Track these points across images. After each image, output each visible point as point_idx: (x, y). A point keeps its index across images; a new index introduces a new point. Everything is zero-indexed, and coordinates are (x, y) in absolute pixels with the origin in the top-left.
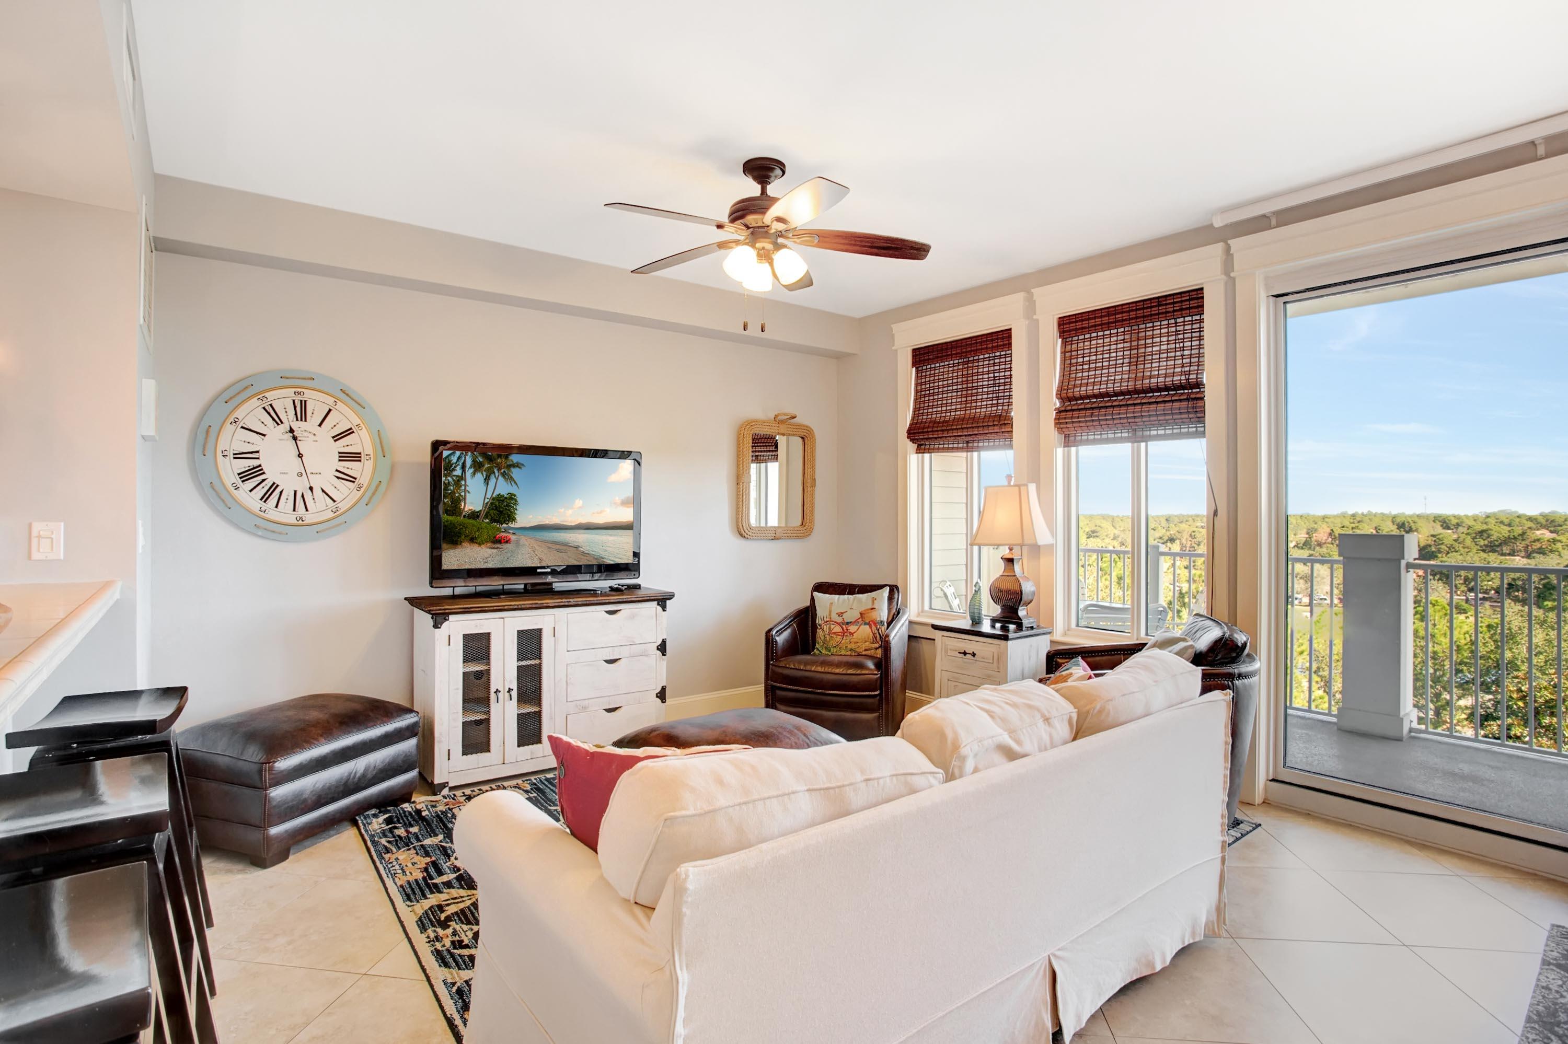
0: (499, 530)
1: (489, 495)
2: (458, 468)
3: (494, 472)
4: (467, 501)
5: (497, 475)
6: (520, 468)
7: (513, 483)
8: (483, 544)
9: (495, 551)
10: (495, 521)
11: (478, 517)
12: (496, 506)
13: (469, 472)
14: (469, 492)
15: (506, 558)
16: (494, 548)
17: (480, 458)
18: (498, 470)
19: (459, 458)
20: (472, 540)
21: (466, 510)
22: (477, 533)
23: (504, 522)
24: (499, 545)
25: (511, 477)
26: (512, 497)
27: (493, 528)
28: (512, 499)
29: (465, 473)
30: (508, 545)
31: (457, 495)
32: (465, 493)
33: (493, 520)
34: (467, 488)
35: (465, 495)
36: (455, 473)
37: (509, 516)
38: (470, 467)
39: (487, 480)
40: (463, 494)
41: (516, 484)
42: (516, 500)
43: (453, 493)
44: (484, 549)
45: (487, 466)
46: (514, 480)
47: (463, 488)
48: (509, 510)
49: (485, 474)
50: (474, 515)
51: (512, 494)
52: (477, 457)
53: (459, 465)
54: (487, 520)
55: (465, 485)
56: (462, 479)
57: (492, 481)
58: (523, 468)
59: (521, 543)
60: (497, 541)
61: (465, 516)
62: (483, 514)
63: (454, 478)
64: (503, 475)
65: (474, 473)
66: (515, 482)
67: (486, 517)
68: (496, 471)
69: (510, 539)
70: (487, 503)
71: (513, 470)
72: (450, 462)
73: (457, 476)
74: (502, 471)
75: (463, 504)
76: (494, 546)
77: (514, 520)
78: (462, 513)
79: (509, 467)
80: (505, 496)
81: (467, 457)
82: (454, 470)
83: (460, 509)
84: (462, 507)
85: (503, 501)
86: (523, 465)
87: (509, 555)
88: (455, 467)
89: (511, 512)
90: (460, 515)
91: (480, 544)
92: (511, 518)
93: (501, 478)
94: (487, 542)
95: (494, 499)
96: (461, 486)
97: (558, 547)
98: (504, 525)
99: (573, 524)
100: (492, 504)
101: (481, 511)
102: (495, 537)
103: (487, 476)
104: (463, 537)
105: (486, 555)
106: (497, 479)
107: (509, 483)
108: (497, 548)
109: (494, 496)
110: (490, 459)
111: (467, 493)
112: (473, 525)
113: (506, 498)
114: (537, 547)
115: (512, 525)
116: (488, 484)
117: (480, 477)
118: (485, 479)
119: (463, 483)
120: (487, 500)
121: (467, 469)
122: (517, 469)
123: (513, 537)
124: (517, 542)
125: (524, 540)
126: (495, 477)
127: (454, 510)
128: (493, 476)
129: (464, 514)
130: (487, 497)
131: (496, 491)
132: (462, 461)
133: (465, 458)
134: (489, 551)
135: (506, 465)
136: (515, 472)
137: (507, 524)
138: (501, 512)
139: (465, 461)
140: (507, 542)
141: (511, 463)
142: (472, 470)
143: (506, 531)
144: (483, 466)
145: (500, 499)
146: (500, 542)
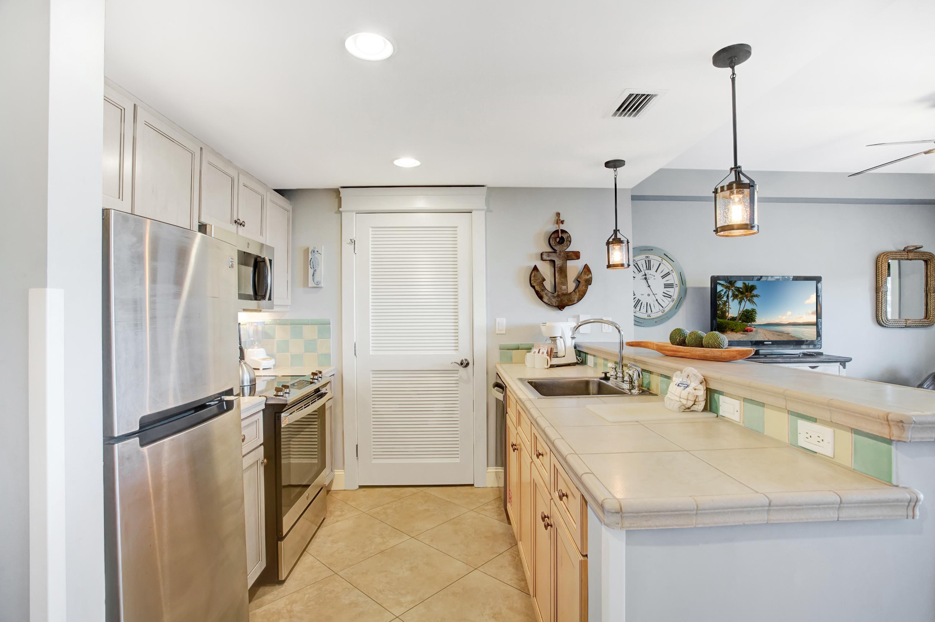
0: (747, 326)
1: (741, 310)
2: (725, 297)
3: (744, 299)
4: (730, 312)
5: (745, 300)
6: (758, 297)
7: (754, 304)
8: (738, 332)
9: (744, 335)
10: (744, 321)
11: (735, 320)
12: (745, 315)
13: (731, 299)
14: (730, 308)
15: (750, 339)
16: (744, 334)
17: (736, 293)
18: (746, 298)
19: (725, 293)
20: (732, 330)
21: (729, 316)
22: (735, 327)
23: (749, 322)
24: (746, 333)
25: (753, 301)
26: (753, 311)
27: (744, 325)
28: (754, 311)
29: (728, 299)
30: (751, 333)
31: (724, 309)
32: (729, 309)
33: (743, 321)
34: (730, 306)
35: (729, 310)
36: (723, 299)
37: (752, 319)
38: (731, 297)
39: (740, 303)
40: (727, 309)
41: (756, 304)
42: (756, 312)
43: (722, 308)
44: (739, 334)
45: (740, 296)
46: (754, 303)
47: (727, 306)
48: (752, 316)
49: (739, 300)
50: (733, 319)
51: (753, 309)
52: (735, 292)
53: (725, 296)
54: (740, 321)
55: (729, 305)
56: (727, 302)
57: (743, 303)
58: (759, 297)
59: (759, 331)
60: (745, 331)
61: (728, 319)
62: (738, 318)
63: (723, 302)
64: (749, 300)
65: (733, 300)
66: (755, 304)
67: (740, 319)
68: (745, 298)
69: (752, 330)
70: (740, 313)
71: (754, 298)
72: (720, 294)
73: (724, 301)
74: (748, 298)
75: (727, 314)
76: (744, 333)
77: (755, 321)
78: (727, 318)
79: (752, 296)
80: (750, 310)
81: (730, 292)
82: (722, 298)
83: (726, 316)
84: (727, 315)
85: (749, 312)
86: (759, 296)
87: (752, 337)
88: (723, 296)
89: (753, 317)
90: (726, 318)
91: (736, 332)
92: (753, 320)
93: (748, 302)
94: (740, 331)
95: (744, 311)
96: (726, 306)
97: (778, 333)
98: (749, 323)
99: (786, 323)
100: (743, 314)
101: (737, 317)
102: (744, 329)
103: (740, 301)
104: (727, 329)
105: (740, 336)
106: (746, 302)
107: (752, 304)
108: (746, 334)
109: (744, 310)
110: (742, 293)
111: (730, 309)
112: (733, 323)
113: (750, 311)
114: (767, 334)
115: (753, 323)
116: (741, 304)
117: (736, 301)
118: (739, 302)
119: (727, 304)
120: (740, 312)
121: (729, 298)
122: (757, 297)
123: (754, 329)
124: (756, 331)
125: (760, 330)
126: (745, 301)
127: (723, 316)
128: (743, 301)
129: (728, 318)
130: (740, 310)
131: (745, 307)
132: (727, 294)
133: (729, 292)
134: (742, 335)
135: (750, 296)
136: (755, 299)
137: (751, 323)
138: (748, 318)
139: (728, 294)
140: (751, 331)
141: (753, 295)
142: (732, 298)
143: (750, 326)
144: (738, 296)
145: (747, 311)
146: (747, 331)
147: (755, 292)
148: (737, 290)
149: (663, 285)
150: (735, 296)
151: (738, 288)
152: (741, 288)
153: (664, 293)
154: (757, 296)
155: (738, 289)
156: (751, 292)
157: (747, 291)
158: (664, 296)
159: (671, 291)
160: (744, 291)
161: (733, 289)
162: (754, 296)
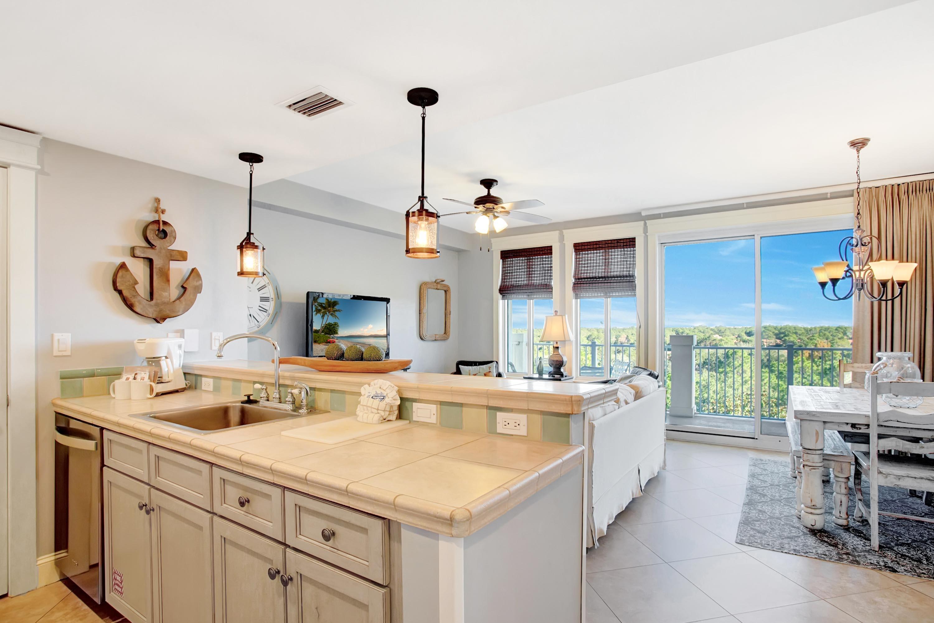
0: (329, 337)
1: (324, 323)
5: (328, 314)
7: (336, 318)
10: (327, 334)
11: (318, 332)
12: (327, 328)
17: (319, 308)
22: (318, 339)
23: (332, 334)
24: (329, 344)
25: (335, 315)
26: (336, 324)
27: (326, 337)
33: (326, 333)
37: (334, 332)
38: (314, 311)
39: (323, 316)
41: (338, 318)
42: (338, 325)
44: (321, 346)
45: (323, 311)
48: (334, 329)
49: (322, 314)
50: (317, 331)
52: (317, 307)
54: (323, 334)
57: (326, 317)
58: (341, 311)
59: (340, 342)
60: (328, 342)
62: (321, 331)
64: (332, 315)
65: (316, 314)
67: (323, 332)
68: (327, 313)
74: (331, 313)
76: (326, 344)
77: (337, 333)
79: (334, 311)
80: (333, 323)
91: (319, 344)
93: (330, 316)
94: (324, 342)
95: (326, 325)
98: (332, 336)
100: (325, 327)
101: (320, 329)
102: (327, 340)
105: (322, 348)
106: (328, 316)
107: (334, 318)
109: (326, 323)
110: (324, 308)
115: (336, 335)
116: (324, 318)
117: (319, 315)
120: (323, 325)
123: (336, 341)
124: (338, 342)
128: (326, 315)
131: (327, 321)
134: (324, 346)
136: (337, 314)
138: (330, 330)
140: (333, 342)
142: (315, 313)
143: (333, 338)
144: (321, 311)
145: (330, 325)
146: (330, 342)
147: (336, 308)
148: (319, 305)
149: (259, 298)
150: (318, 311)
151: (321, 303)
152: (324, 304)
153: (260, 306)
154: (339, 311)
155: (321, 305)
156: (333, 307)
157: (330, 307)
158: (260, 310)
159: (266, 305)
160: (327, 306)
161: (316, 304)
162: (337, 311)
